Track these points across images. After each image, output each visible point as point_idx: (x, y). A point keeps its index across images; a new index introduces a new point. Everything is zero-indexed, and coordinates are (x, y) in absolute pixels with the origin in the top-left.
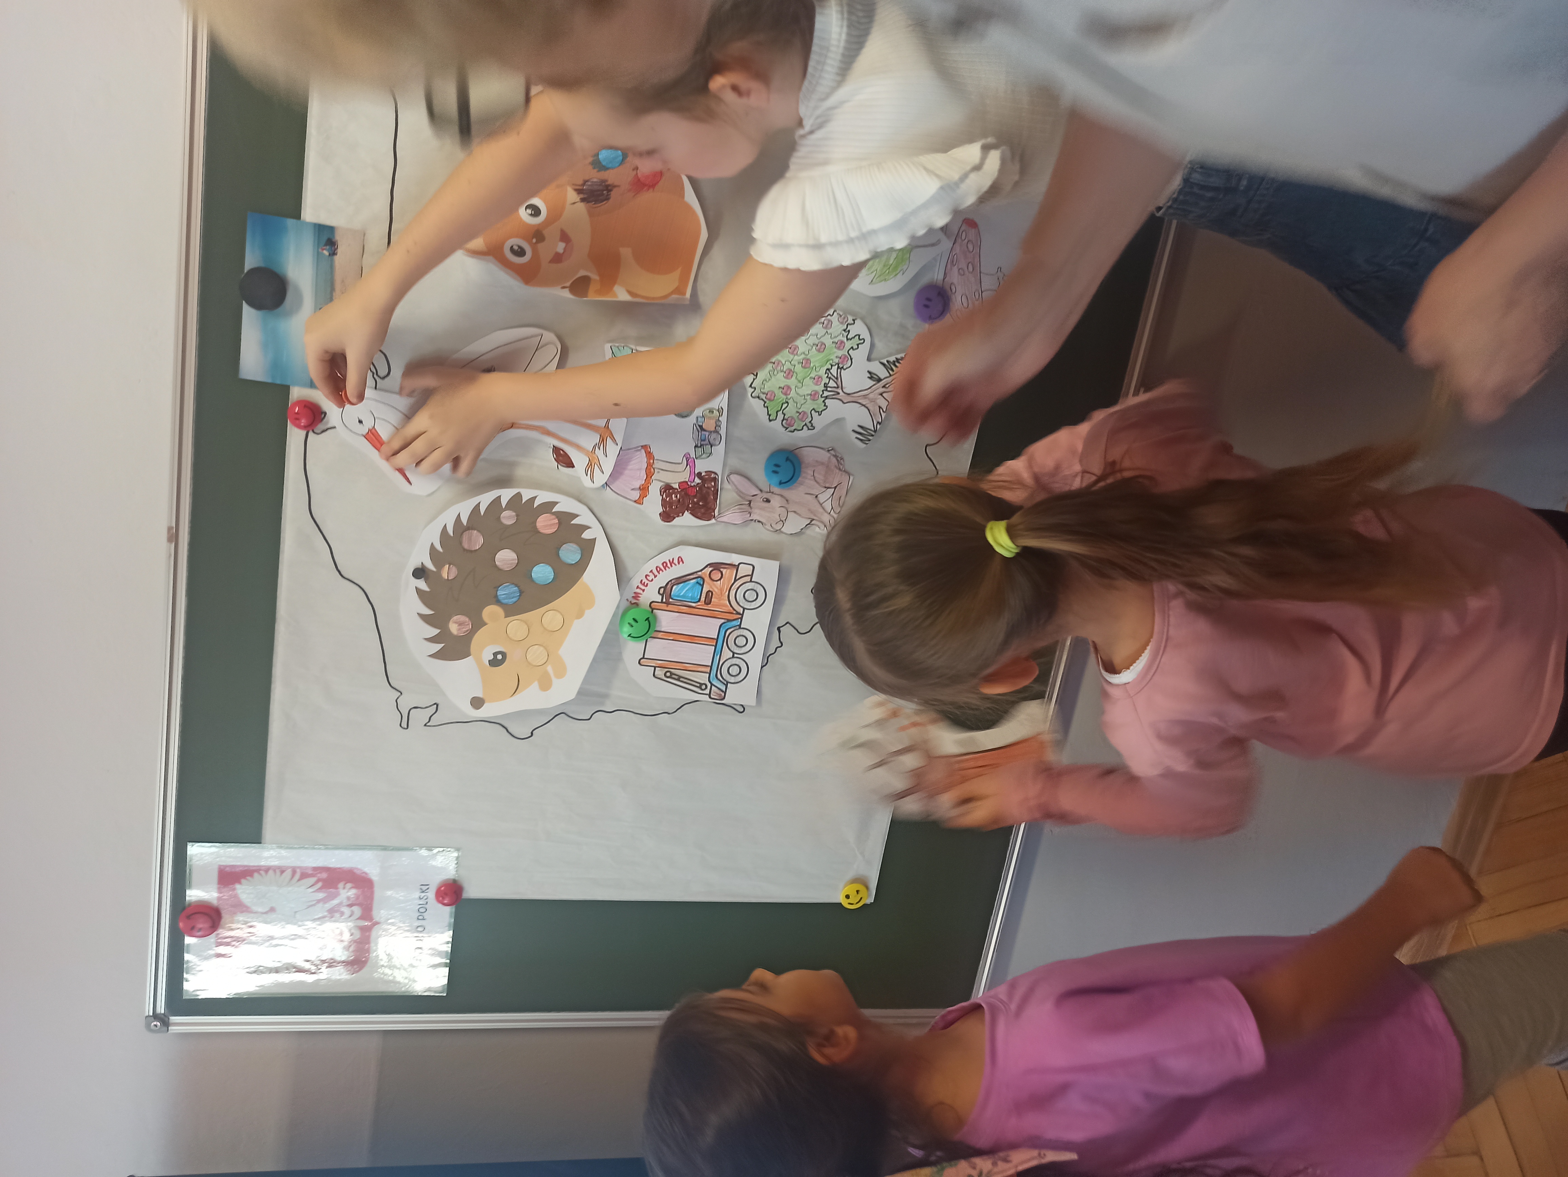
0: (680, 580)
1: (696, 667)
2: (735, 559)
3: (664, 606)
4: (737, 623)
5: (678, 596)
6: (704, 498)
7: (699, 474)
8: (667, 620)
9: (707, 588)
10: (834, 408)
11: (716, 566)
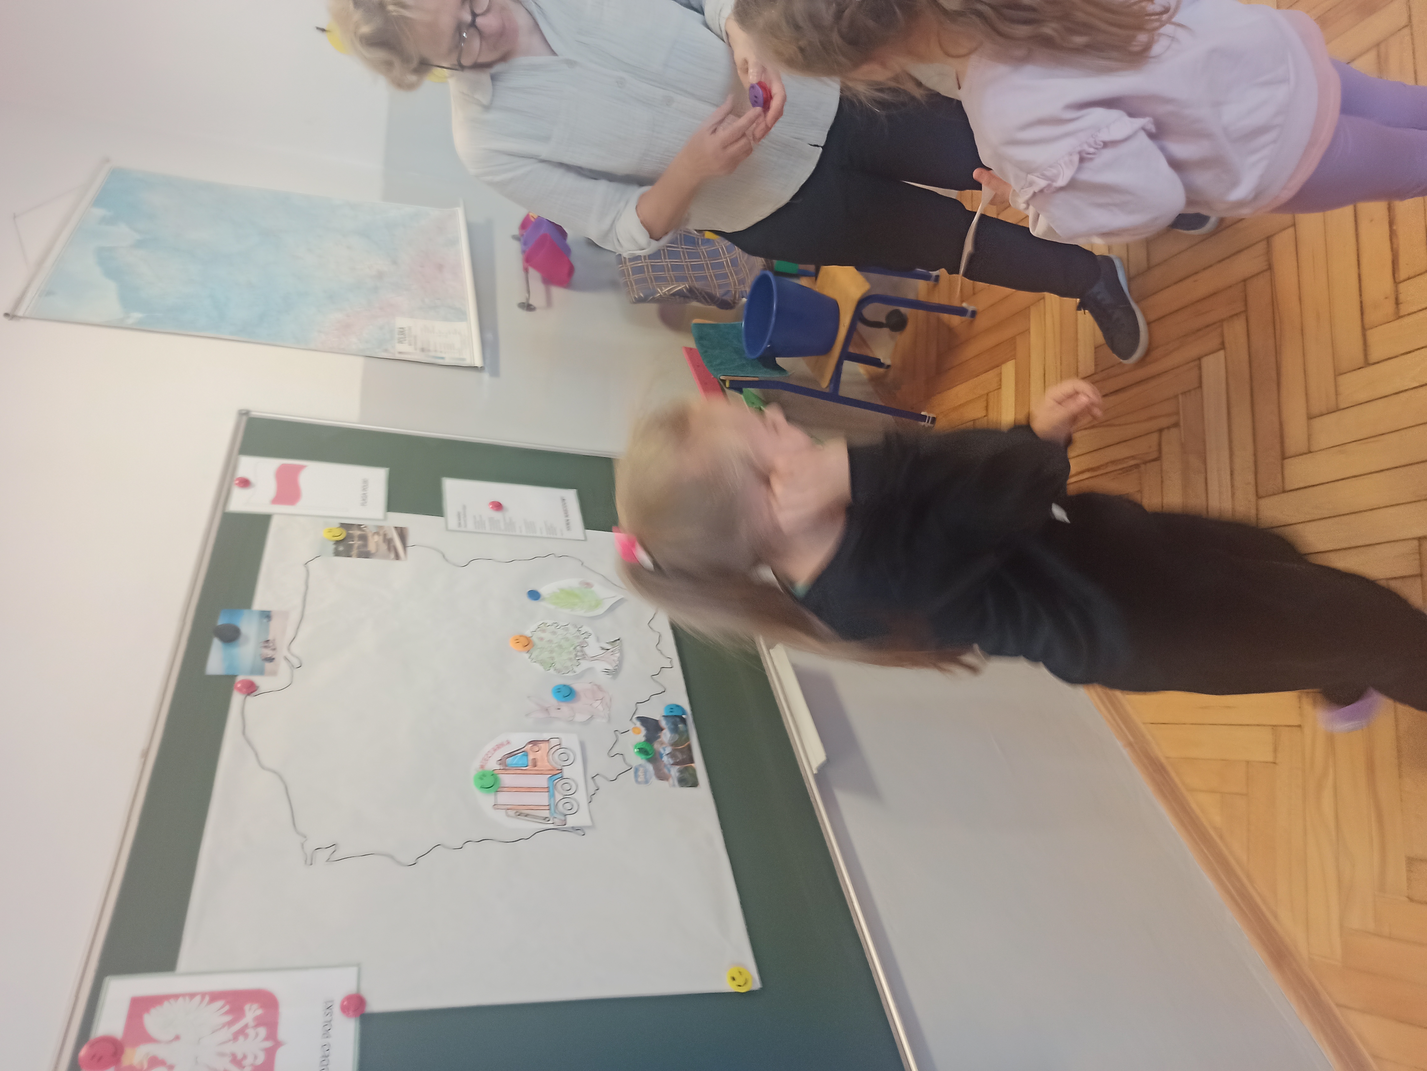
0: (511, 755)
1: (538, 807)
2: (546, 736)
3: (503, 771)
4: (559, 776)
5: (512, 764)
8: (507, 779)
9: (531, 757)
10: (585, 664)
11: (534, 743)
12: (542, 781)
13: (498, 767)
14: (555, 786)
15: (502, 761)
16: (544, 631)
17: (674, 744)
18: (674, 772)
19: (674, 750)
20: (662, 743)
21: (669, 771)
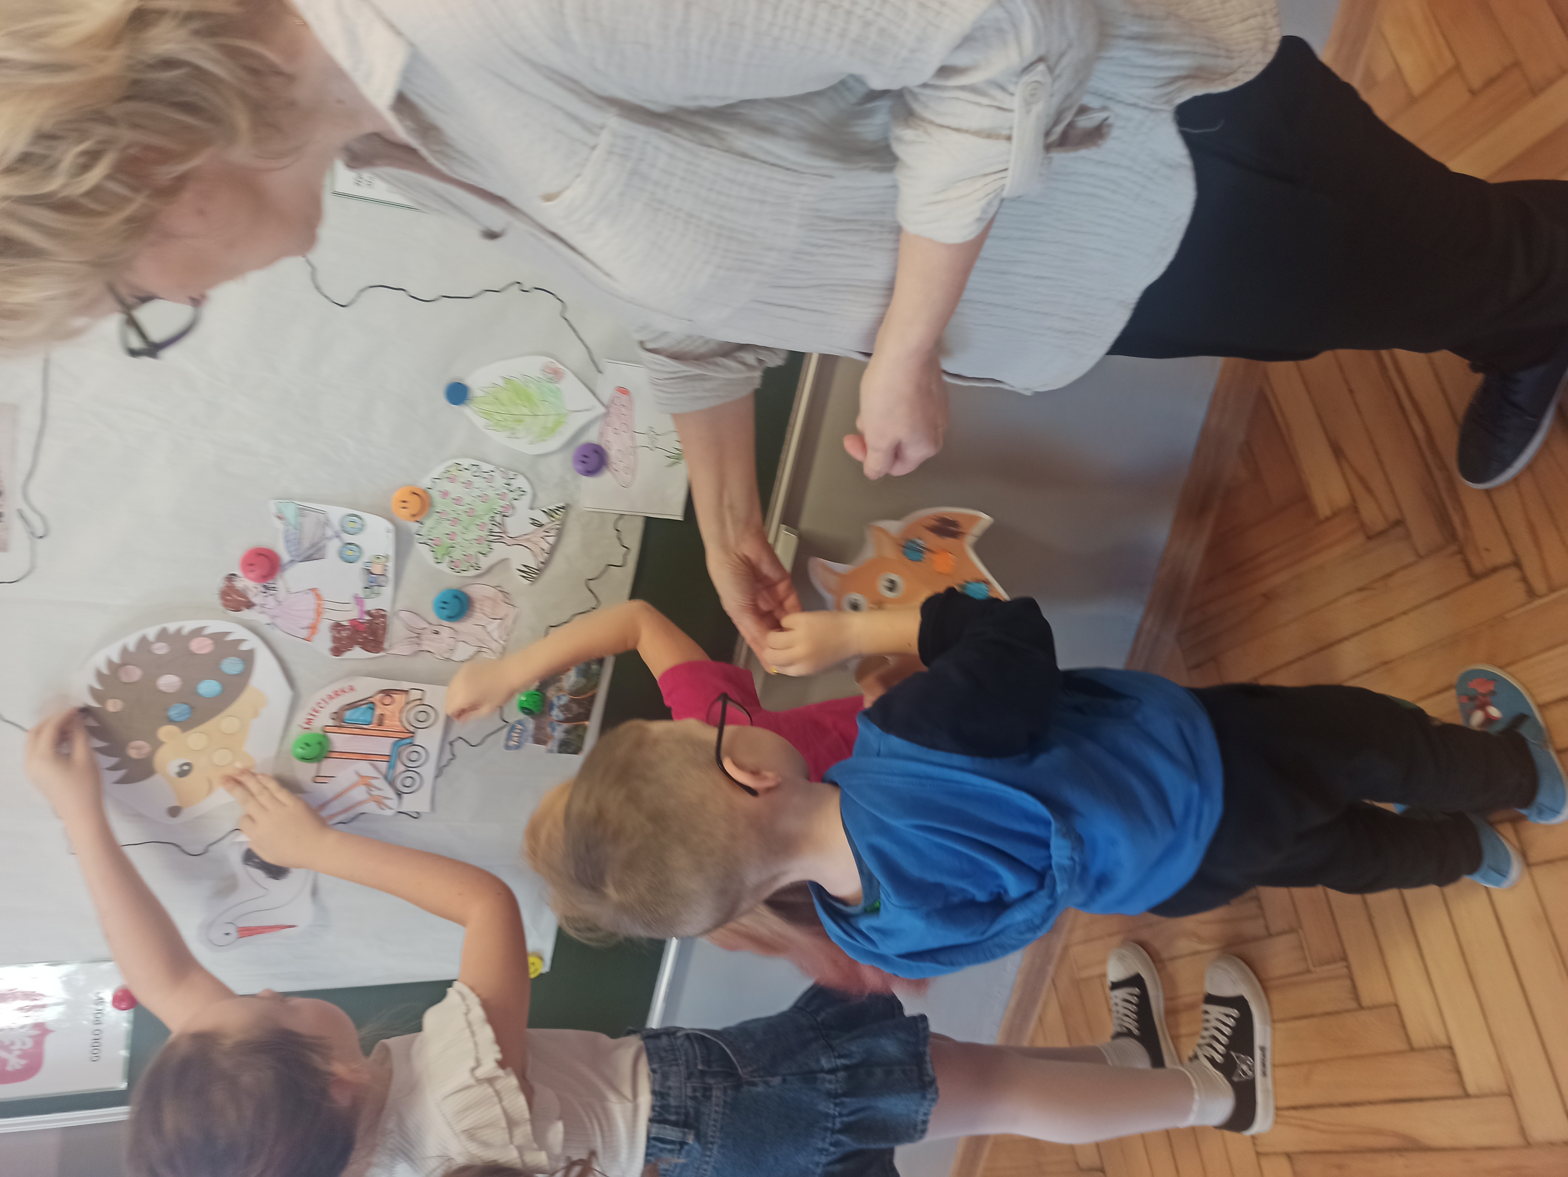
0: (352, 706)
2: (405, 685)
3: (336, 729)
4: (410, 740)
5: (350, 720)
6: (374, 633)
7: (369, 613)
8: (340, 741)
9: (378, 711)
10: (500, 550)
11: (387, 692)
12: (384, 746)
13: (331, 723)
14: (399, 755)
15: (338, 716)
16: (452, 480)
17: (575, 692)
18: (559, 733)
19: (572, 701)
20: (560, 689)
21: (554, 729)
